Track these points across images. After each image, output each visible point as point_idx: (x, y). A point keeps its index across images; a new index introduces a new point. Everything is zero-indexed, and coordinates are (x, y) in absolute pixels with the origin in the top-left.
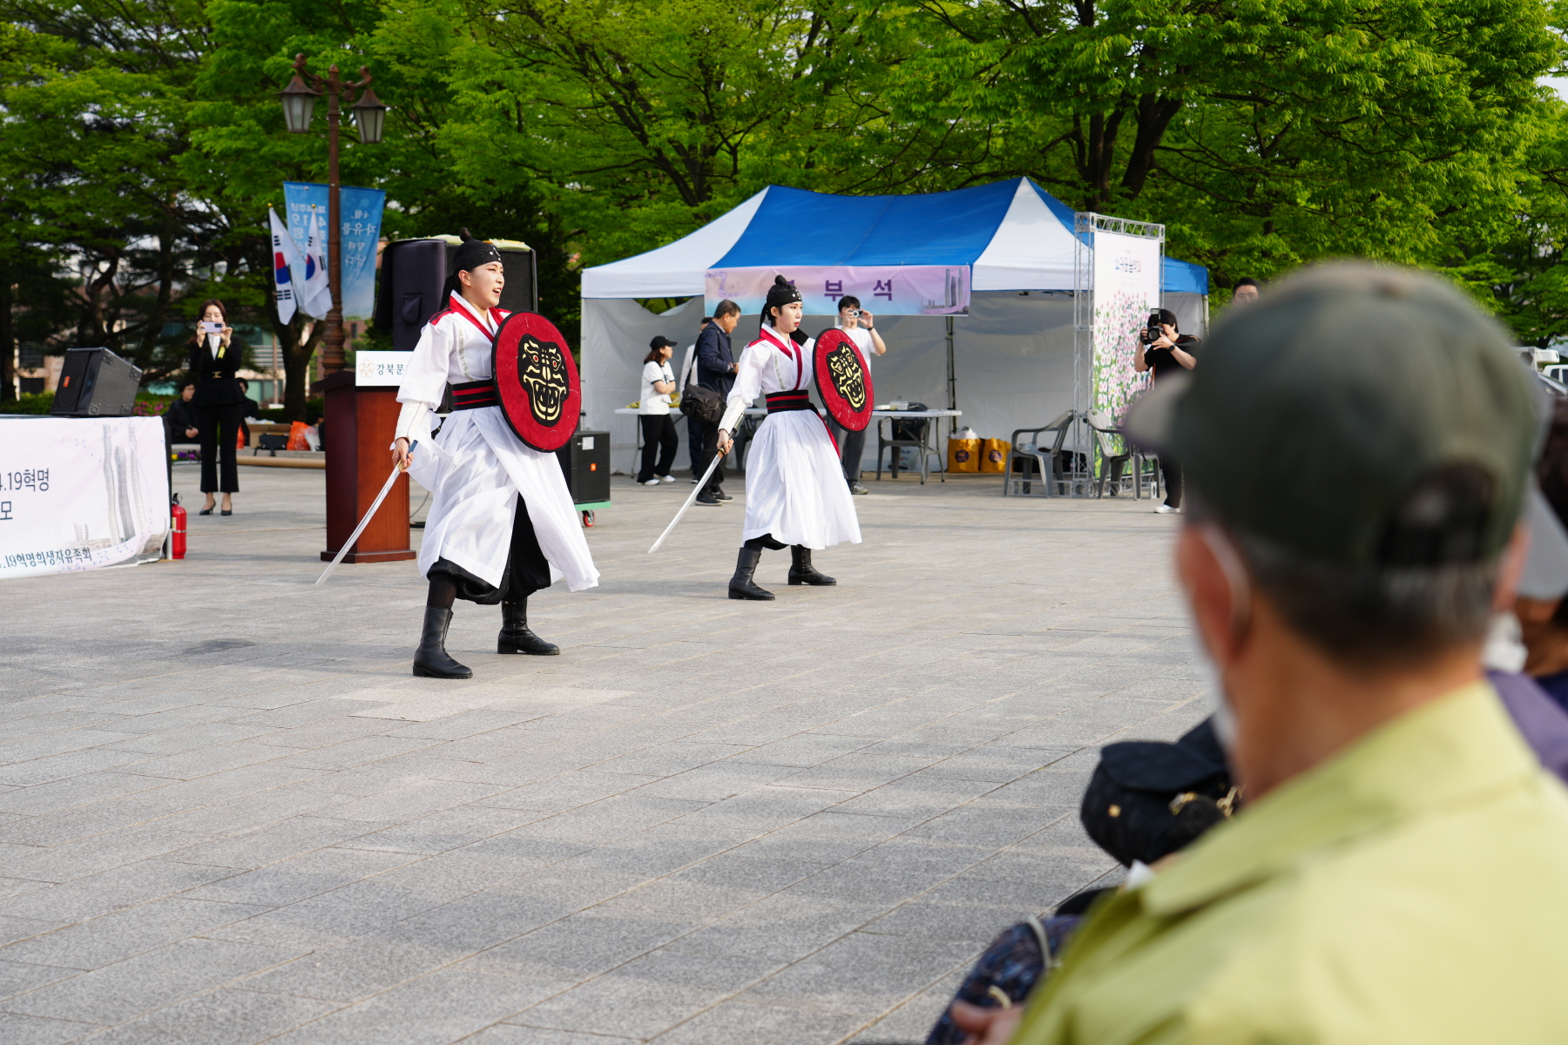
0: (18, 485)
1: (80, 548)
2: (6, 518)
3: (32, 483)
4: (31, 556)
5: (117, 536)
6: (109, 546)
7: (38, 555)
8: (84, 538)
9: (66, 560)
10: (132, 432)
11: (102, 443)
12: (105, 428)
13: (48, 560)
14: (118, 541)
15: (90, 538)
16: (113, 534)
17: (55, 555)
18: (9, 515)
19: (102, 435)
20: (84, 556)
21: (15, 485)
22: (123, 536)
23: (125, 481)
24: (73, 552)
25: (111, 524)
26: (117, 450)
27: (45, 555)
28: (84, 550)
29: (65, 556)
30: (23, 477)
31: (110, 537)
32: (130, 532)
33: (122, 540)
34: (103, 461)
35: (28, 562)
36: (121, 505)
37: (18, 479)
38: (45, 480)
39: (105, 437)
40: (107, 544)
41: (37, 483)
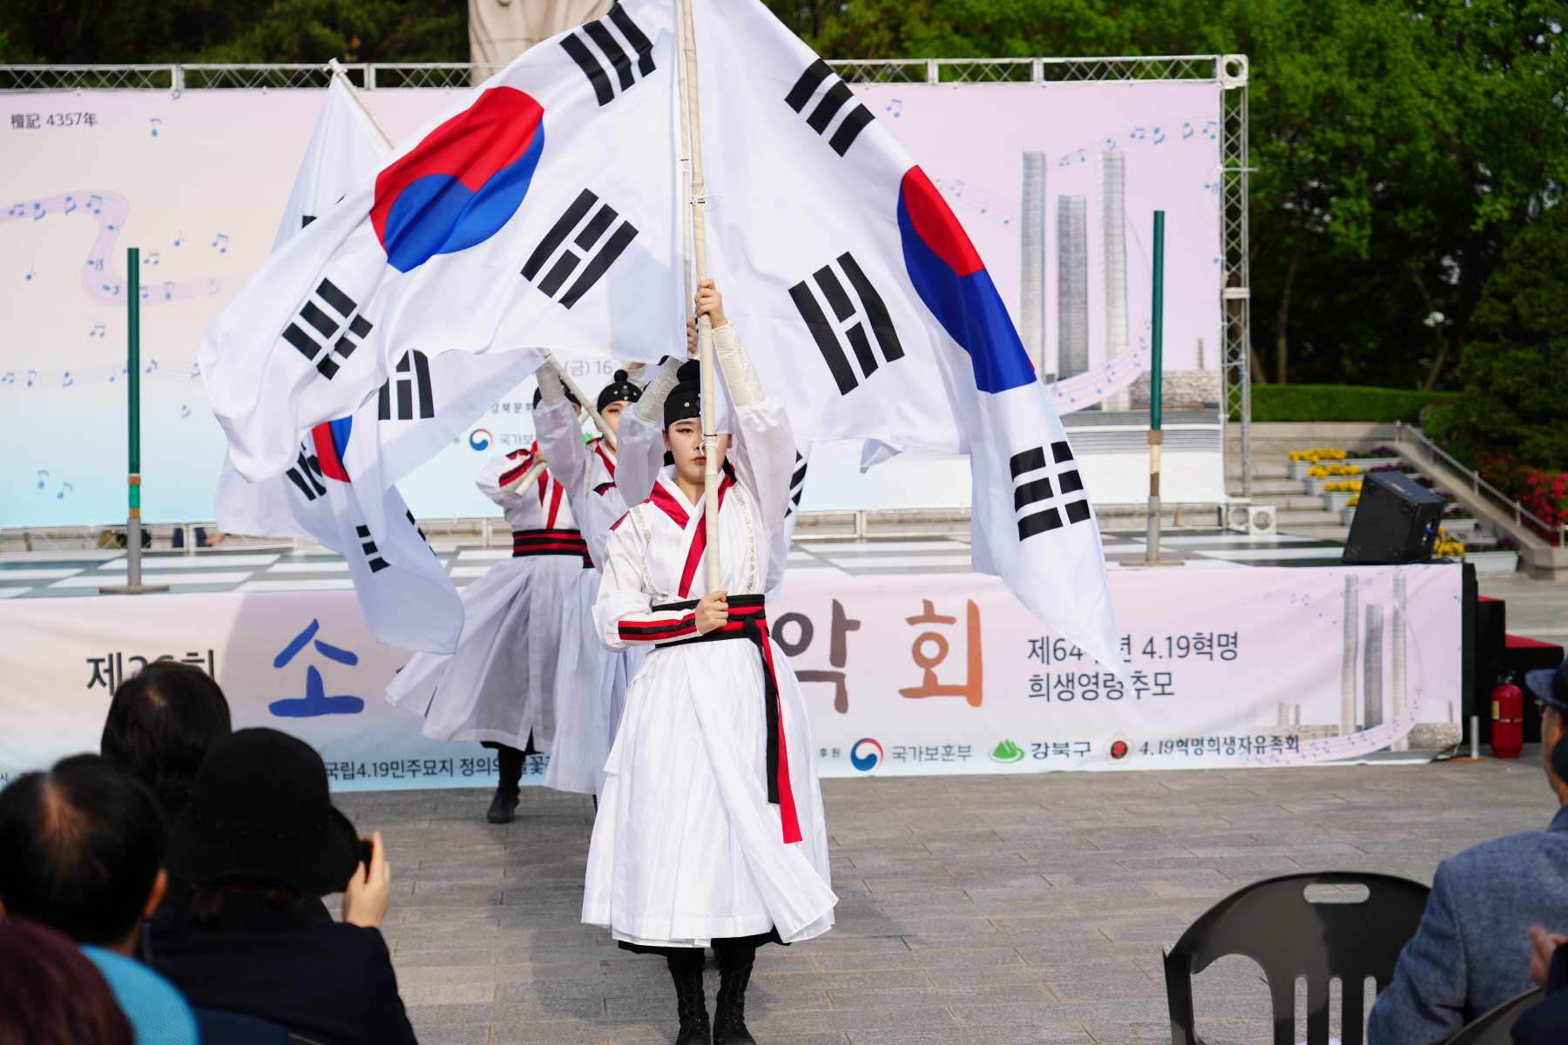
0: (1183, 652)
1: (1283, 734)
2: (1163, 693)
3: (1207, 649)
4: (1200, 742)
5: (1351, 723)
6: (1335, 735)
7: (1212, 740)
8: (1292, 721)
9: (1254, 751)
10: (1399, 586)
11: (1342, 601)
12: (1348, 580)
13: (1223, 749)
14: (1352, 729)
15: (1304, 721)
16: (1344, 719)
17: (1238, 743)
18: (1167, 689)
19: (1343, 589)
20: (1287, 746)
21: (1176, 652)
22: (1361, 722)
23: (1379, 649)
24: (1269, 741)
25: (1344, 705)
26: (1370, 610)
27: (1222, 741)
28: (1290, 738)
29: (1254, 743)
30: (1192, 642)
31: (1338, 722)
32: (1375, 718)
33: (1359, 729)
34: (1341, 623)
35: (1191, 749)
36: (1368, 681)
37: (1183, 643)
38: (1231, 647)
39: (1348, 591)
40: (1330, 731)
41: (1217, 651)
